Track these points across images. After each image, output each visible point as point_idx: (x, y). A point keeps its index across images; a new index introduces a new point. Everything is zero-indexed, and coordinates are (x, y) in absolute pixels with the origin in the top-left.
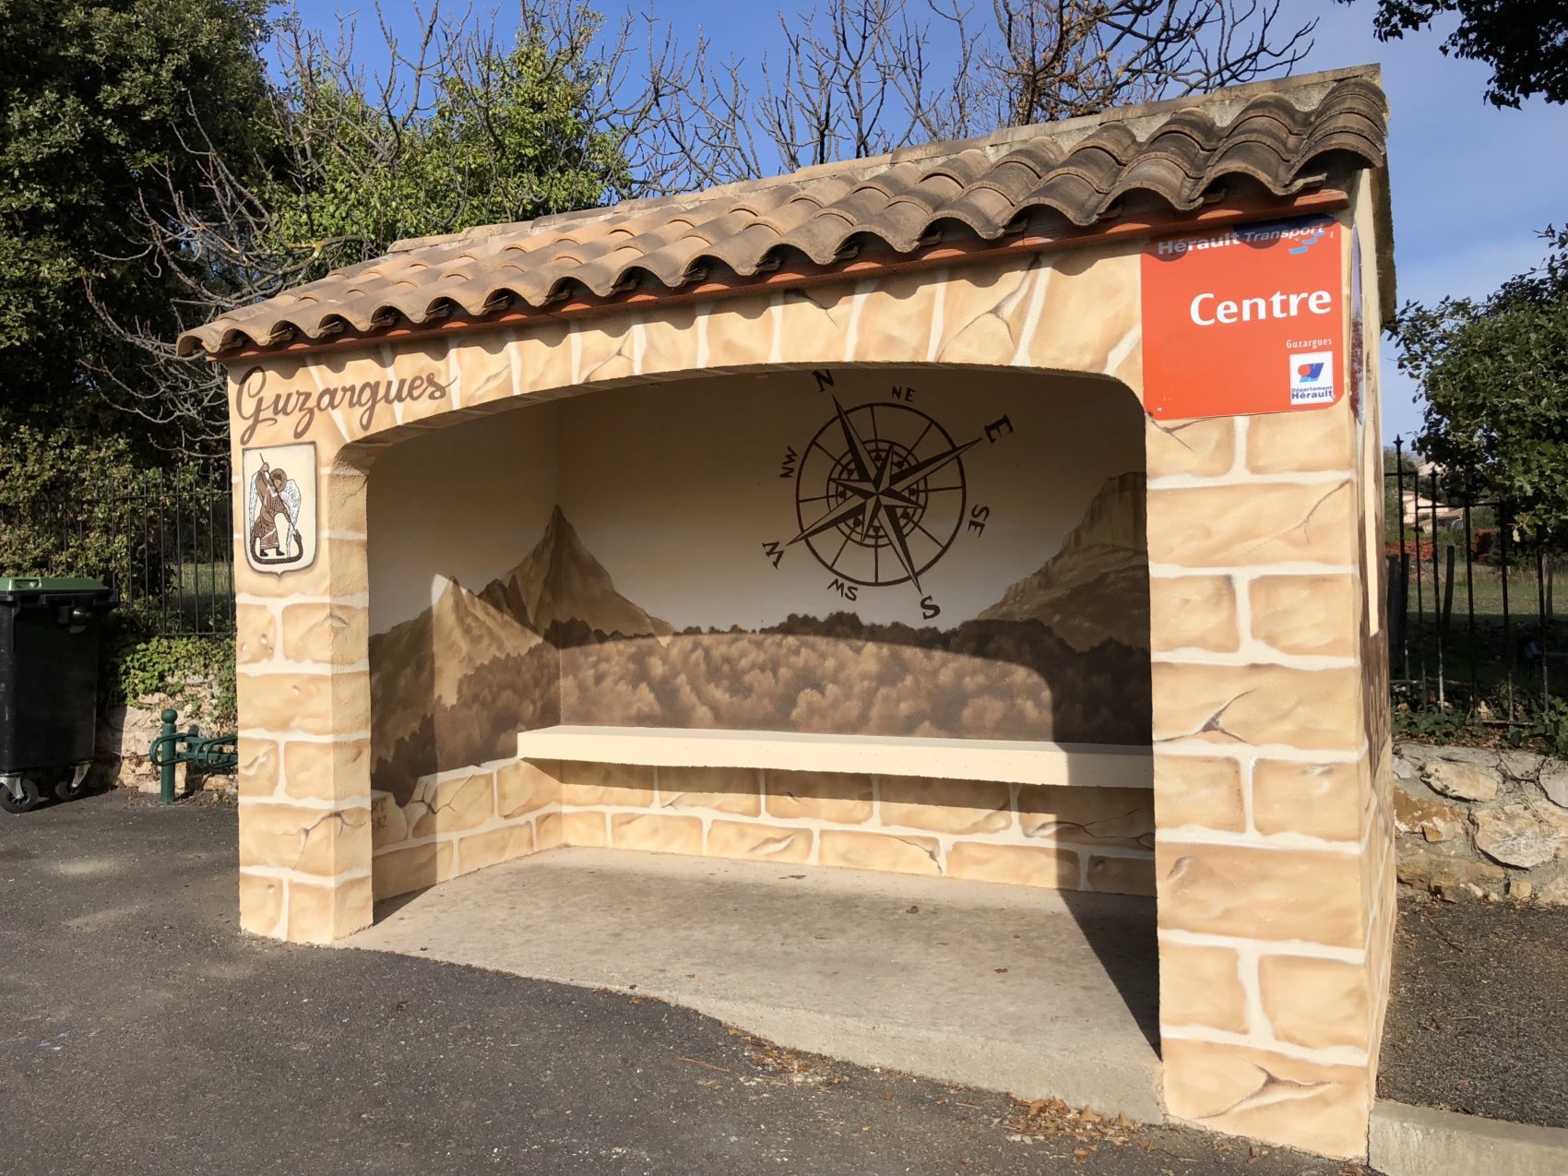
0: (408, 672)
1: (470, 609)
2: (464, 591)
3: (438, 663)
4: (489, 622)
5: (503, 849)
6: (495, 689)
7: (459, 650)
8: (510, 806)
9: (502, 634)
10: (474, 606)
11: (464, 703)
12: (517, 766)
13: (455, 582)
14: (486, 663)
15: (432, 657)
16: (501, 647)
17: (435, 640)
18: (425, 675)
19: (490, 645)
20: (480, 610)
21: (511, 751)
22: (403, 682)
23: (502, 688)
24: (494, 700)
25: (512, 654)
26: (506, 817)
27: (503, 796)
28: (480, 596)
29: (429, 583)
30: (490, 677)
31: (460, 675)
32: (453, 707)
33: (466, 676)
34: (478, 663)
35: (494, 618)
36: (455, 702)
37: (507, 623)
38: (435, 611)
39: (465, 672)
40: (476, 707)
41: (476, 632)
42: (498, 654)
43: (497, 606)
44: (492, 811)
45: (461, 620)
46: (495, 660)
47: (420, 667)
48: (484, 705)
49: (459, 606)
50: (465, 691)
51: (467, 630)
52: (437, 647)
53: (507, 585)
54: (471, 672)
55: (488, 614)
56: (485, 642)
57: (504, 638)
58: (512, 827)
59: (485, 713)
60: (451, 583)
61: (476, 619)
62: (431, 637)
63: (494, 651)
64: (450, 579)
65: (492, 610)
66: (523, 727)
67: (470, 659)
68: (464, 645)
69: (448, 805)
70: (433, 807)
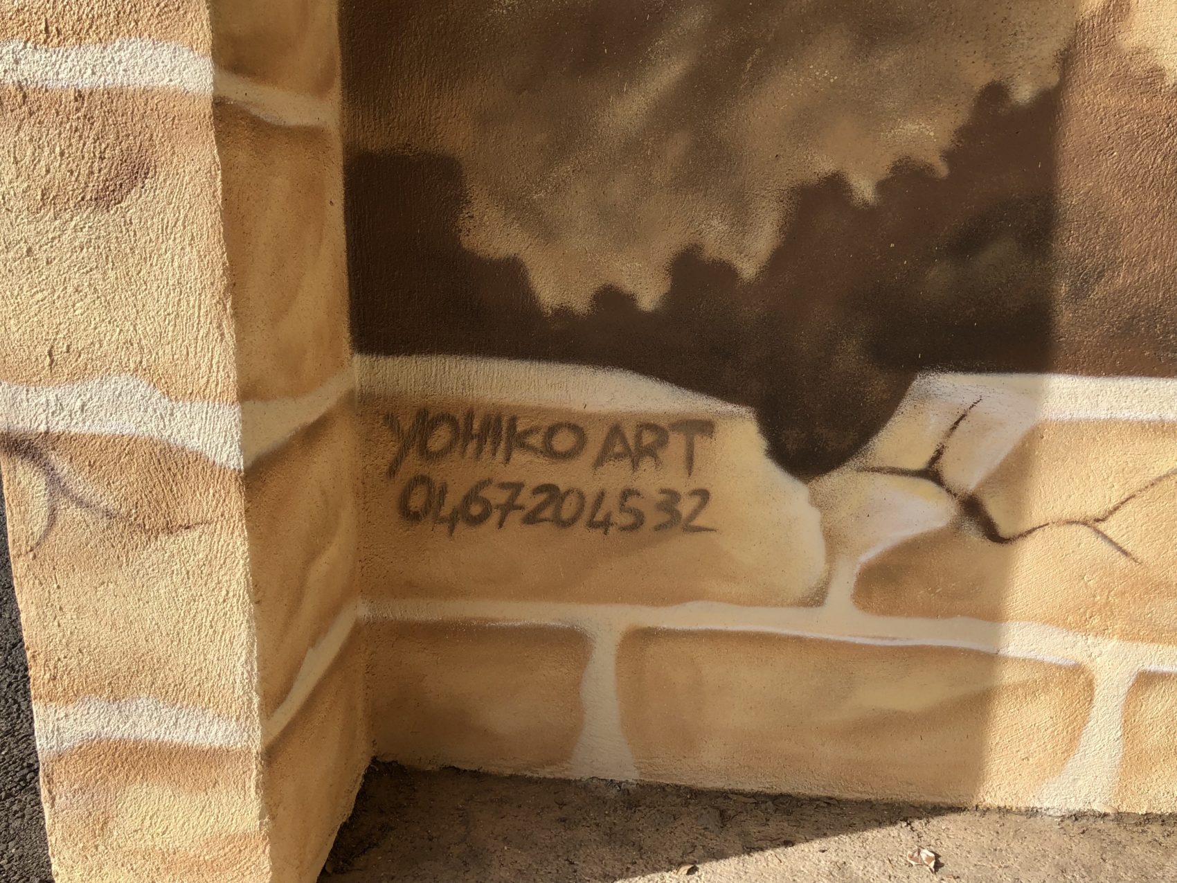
69: (1093, 523)
70: (995, 509)
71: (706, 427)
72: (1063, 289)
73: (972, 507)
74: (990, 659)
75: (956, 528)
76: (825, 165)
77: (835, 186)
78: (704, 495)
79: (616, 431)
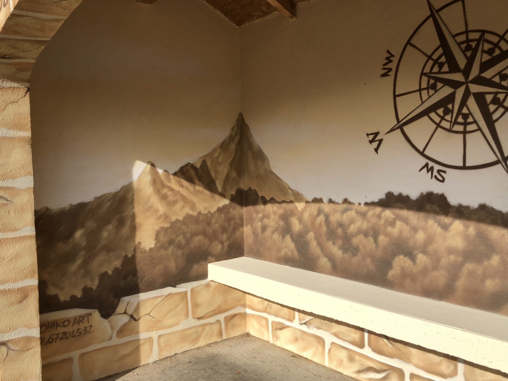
0: (110, 227)
1: (166, 183)
2: (160, 171)
3: (138, 220)
4: (183, 191)
5: (197, 339)
6: (188, 235)
7: (157, 211)
8: (200, 312)
9: (195, 199)
10: (169, 181)
11: (161, 246)
12: (208, 285)
13: (153, 165)
14: (181, 218)
15: (133, 217)
16: (193, 207)
17: (136, 205)
18: (125, 230)
19: (183, 207)
20: (174, 183)
21: (204, 275)
22: (105, 234)
23: (194, 234)
24: (188, 242)
25: (203, 212)
26: (199, 318)
27: (196, 305)
28: (175, 174)
29: (132, 165)
30: (183, 227)
31: (157, 228)
32: (151, 249)
33: (162, 228)
34: (174, 219)
35: (187, 189)
36: (153, 246)
37: (199, 191)
38: (135, 185)
39: (162, 225)
40: (171, 249)
41: (171, 198)
42: (191, 212)
43: (190, 180)
44: (187, 316)
45: (158, 191)
46: (188, 217)
47: (121, 223)
48: (179, 246)
49: (156, 181)
50: (162, 238)
51: (164, 198)
52: (138, 209)
53: (198, 166)
54: (167, 225)
55: (182, 186)
56: (179, 205)
57: (196, 201)
58: (204, 325)
59: (180, 252)
60: (149, 166)
61: (172, 190)
62: (132, 203)
63: (187, 210)
64: (148, 163)
65: (185, 183)
66: (212, 259)
67: (166, 217)
68: (161, 208)
69: (148, 314)
70: (135, 316)
71: (90, 314)
72: (139, 281)
73: (132, 316)
74: (138, 340)
75: (130, 320)
76: (104, 270)
77: (106, 273)
78: (91, 326)
79: (75, 319)
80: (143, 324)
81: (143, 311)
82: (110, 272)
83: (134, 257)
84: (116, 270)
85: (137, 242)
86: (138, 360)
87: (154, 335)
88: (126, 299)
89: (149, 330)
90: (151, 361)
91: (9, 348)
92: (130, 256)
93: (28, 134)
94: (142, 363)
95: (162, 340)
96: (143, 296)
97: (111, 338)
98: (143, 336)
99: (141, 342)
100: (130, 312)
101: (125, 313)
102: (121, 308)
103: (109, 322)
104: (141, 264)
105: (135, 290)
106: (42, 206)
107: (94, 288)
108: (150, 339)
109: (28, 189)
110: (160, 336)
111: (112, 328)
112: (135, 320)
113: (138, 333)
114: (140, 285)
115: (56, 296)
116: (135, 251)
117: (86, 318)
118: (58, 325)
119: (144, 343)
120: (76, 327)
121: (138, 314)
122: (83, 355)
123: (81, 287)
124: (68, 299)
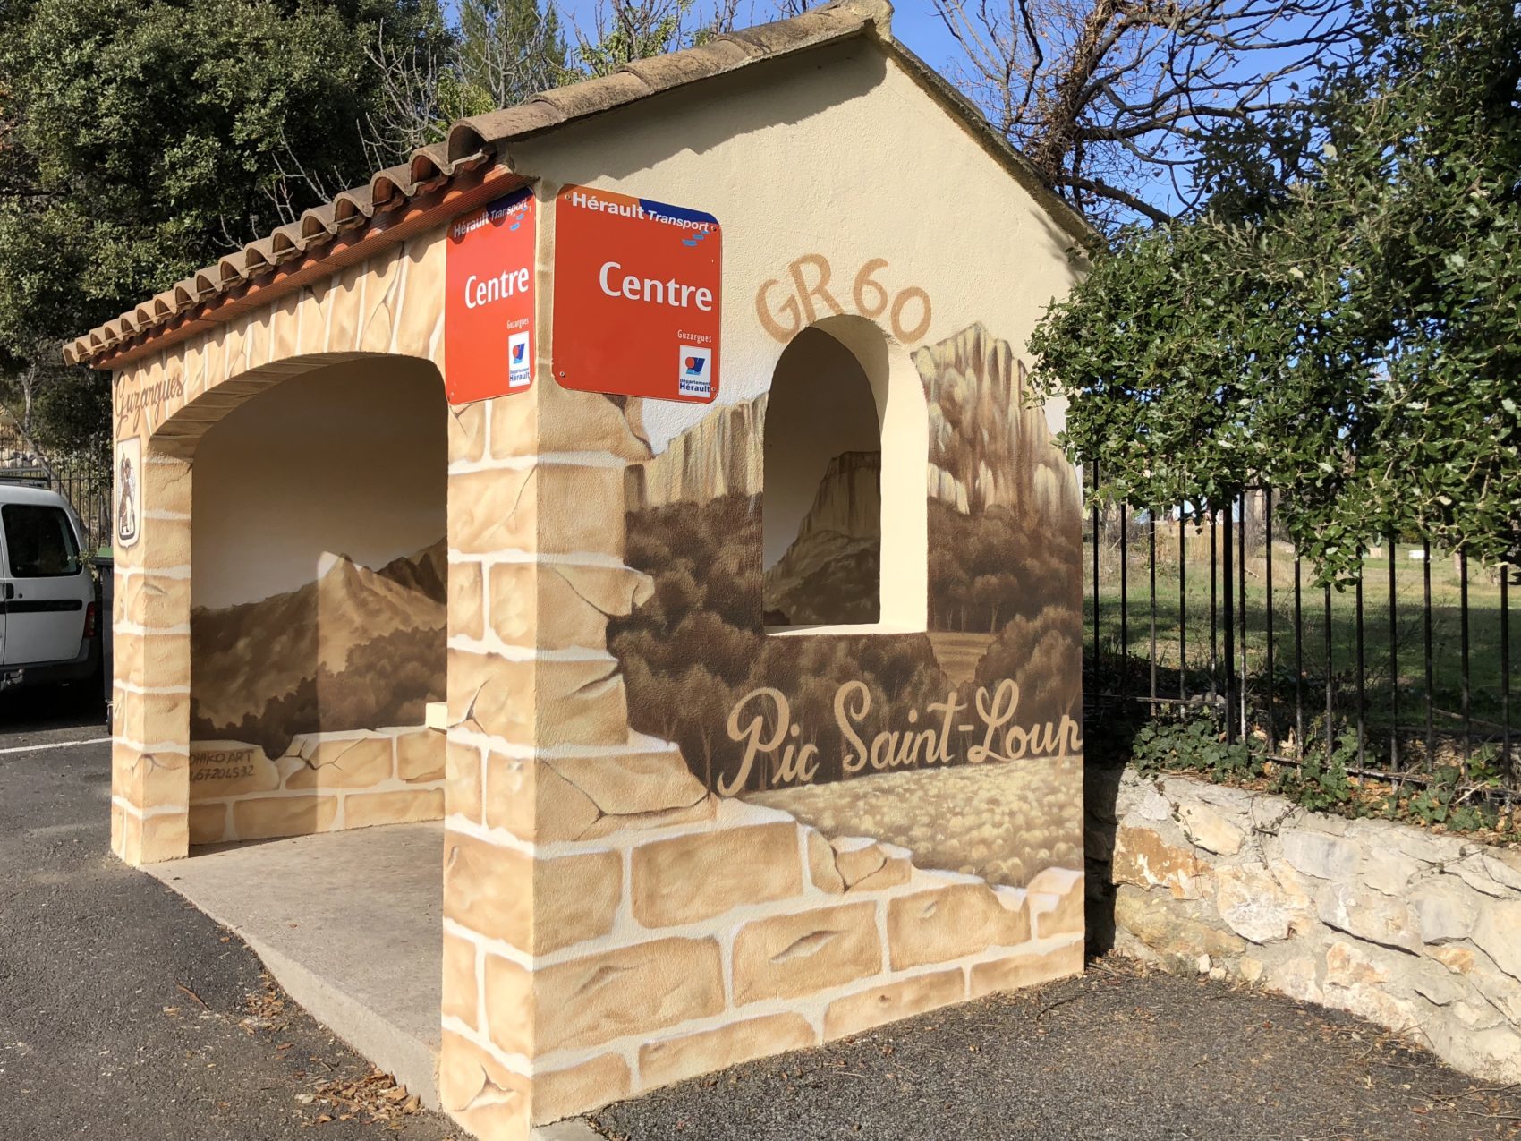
0: (284, 638)
1: (366, 583)
2: (358, 568)
3: (323, 632)
4: (389, 596)
5: (404, 810)
6: (397, 659)
7: (351, 622)
8: (412, 772)
9: (409, 610)
10: (371, 581)
11: (355, 671)
12: (425, 735)
13: (348, 559)
14: (386, 635)
15: (316, 627)
16: (406, 619)
17: (320, 611)
18: (305, 645)
19: (391, 619)
20: (378, 585)
21: (420, 720)
22: (277, 648)
23: (407, 659)
24: (396, 668)
25: (421, 628)
26: (409, 781)
27: (404, 761)
28: (380, 573)
29: (317, 558)
30: (390, 648)
31: (350, 645)
32: (340, 674)
33: (358, 646)
34: (375, 634)
35: (397, 593)
36: (343, 669)
37: (416, 598)
38: (321, 584)
39: (358, 642)
40: (369, 677)
41: (373, 605)
42: (402, 627)
43: (403, 582)
44: (390, 774)
45: (353, 595)
46: (397, 634)
47: (299, 634)
48: (382, 674)
49: (351, 581)
50: (357, 659)
51: (362, 604)
52: (322, 617)
53: (416, 562)
54: (365, 643)
55: (390, 590)
56: (385, 616)
57: (410, 612)
58: (416, 792)
59: (382, 682)
60: (342, 560)
61: (375, 594)
62: (315, 608)
63: (398, 624)
64: (341, 556)
65: (395, 586)
66: (434, 697)
67: (364, 631)
68: (357, 619)
69: (333, 763)
71: (252, 751)
72: (320, 715)
73: (308, 763)
74: (315, 797)
75: (305, 767)
78: (252, 767)
79: (232, 754)
80: (322, 775)
81: (324, 757)
82: (281, 699)
83: (314, 681)
84: (289, 696)
85: (320, 662)
86: (314, 824)
87: (340, 793)
88: (302, 737)
89: (333, 784)
90: (333, 828)
91: (154, 762)
92: (310, 679)
93: (188, 516)
94: (319, 830)
95: (350, 801)
96: (324, 737)
97: (278, 788)
98: (322, 791)
99: (319, 800)
100: (307, 756)
101: (299, 756)
102: (294, 749)
103: (277, 766)
104: (324, 693)
105: (314, 727)
106: (199, 604)
107: (259, 717)
108: (334, 798)
109: (185, 580)
110: (348, 797)
111: (280, 774)
112: (313, 768)
113: (315, 786)
114: (322, 721)
115: (209, 721)
116: (316, 673)
117: (246, 756)
118: (210, 759)
119: (324, 803)
120: (232, 765)
121: (317, 761)
122: (239, 803)
123: (243, 712)
124: (224, 727)
